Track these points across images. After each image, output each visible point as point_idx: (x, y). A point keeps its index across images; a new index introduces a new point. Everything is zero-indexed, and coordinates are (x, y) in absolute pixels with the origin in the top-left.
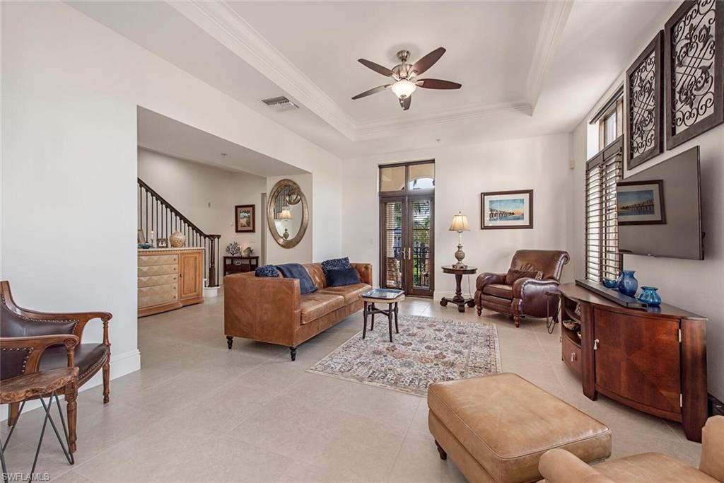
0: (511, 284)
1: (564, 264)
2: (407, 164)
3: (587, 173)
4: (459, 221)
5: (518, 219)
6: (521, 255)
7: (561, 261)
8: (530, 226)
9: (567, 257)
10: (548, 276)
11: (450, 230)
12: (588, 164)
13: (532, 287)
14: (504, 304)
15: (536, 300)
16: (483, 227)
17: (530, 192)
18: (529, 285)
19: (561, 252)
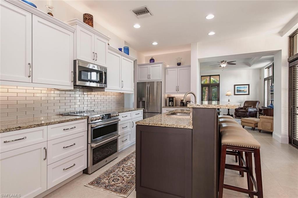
0: (245, 109)
1: (258, 104)
2: (210, 76)
3: (264, 82)
4: (229, 93)
5: (245, 92)
6: (246, 102)
7: (258, 103)
8: (249, 94)
9: (259, 102)
10: (254, 107)
11: (226, 95)
12: (265, 79)
13: (250, 110)
14: (244, 114)
15: (251, 113)
16: (235, 94)
17: (249, 85)
18: (250, 109)
19: (258, 101)
